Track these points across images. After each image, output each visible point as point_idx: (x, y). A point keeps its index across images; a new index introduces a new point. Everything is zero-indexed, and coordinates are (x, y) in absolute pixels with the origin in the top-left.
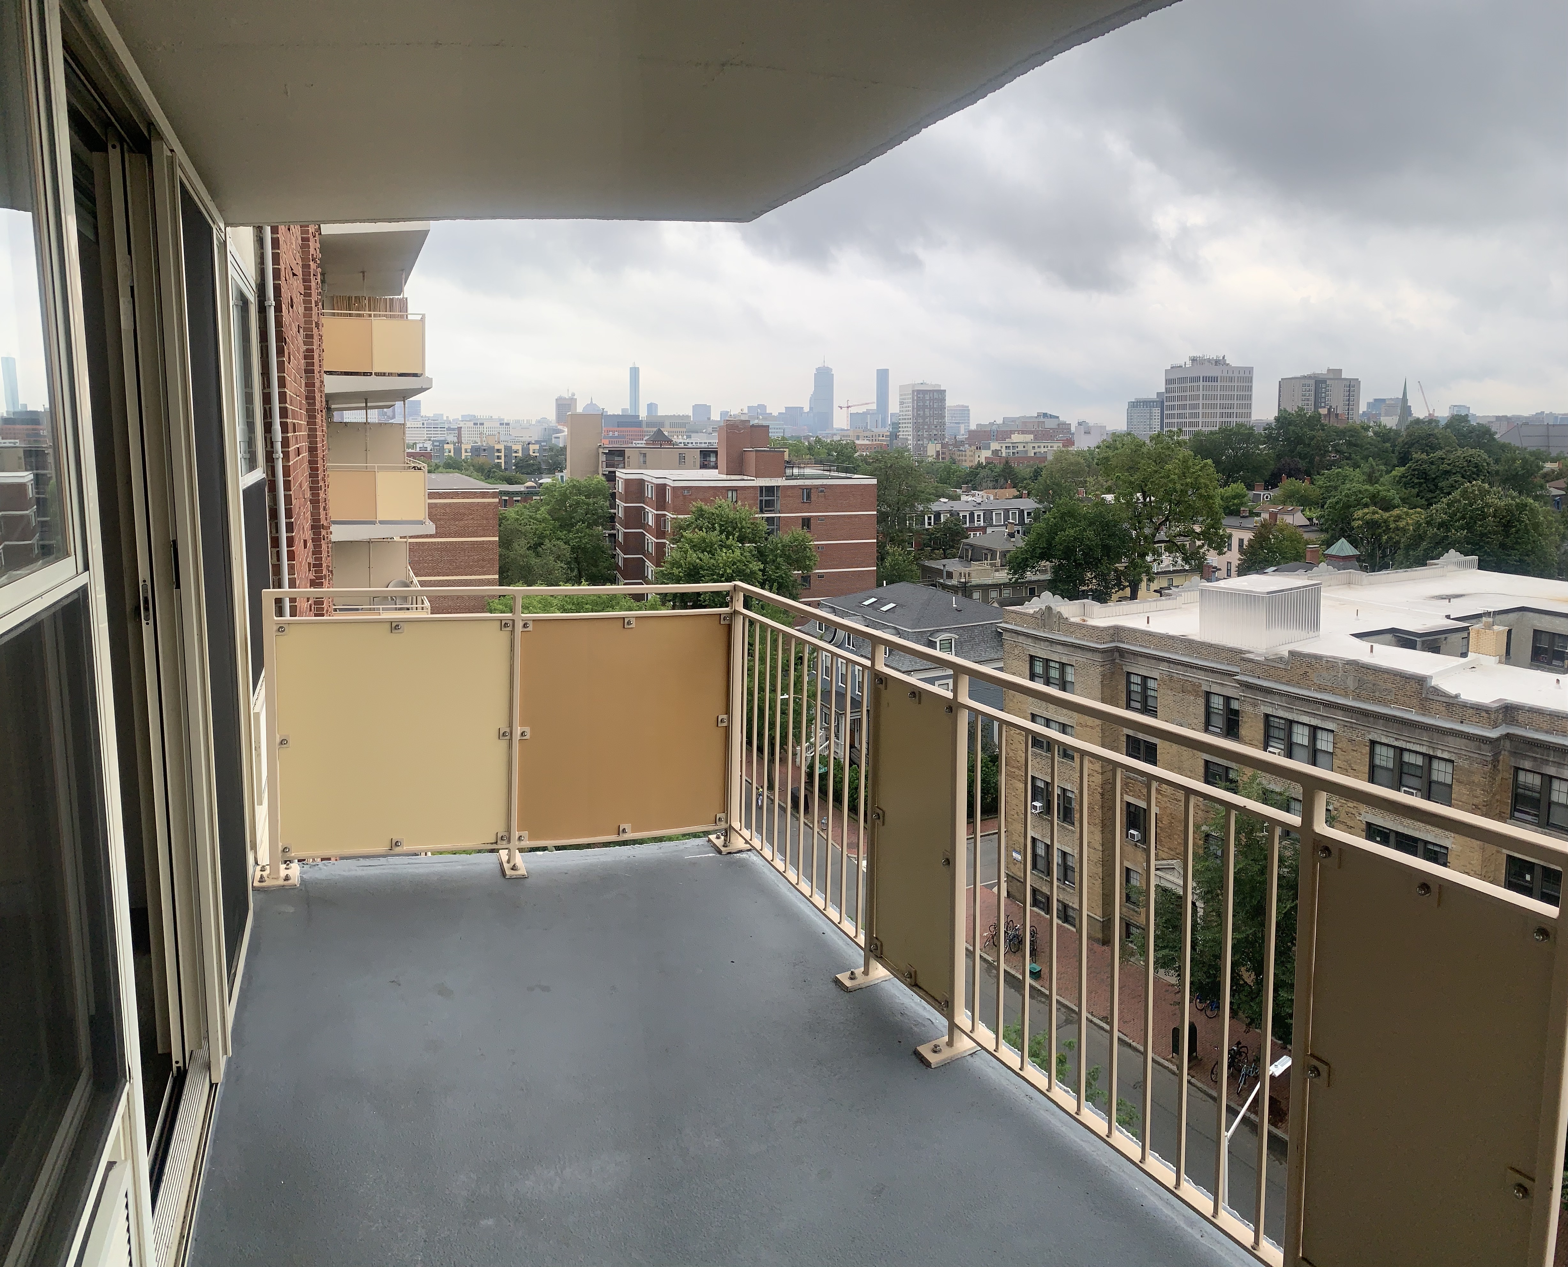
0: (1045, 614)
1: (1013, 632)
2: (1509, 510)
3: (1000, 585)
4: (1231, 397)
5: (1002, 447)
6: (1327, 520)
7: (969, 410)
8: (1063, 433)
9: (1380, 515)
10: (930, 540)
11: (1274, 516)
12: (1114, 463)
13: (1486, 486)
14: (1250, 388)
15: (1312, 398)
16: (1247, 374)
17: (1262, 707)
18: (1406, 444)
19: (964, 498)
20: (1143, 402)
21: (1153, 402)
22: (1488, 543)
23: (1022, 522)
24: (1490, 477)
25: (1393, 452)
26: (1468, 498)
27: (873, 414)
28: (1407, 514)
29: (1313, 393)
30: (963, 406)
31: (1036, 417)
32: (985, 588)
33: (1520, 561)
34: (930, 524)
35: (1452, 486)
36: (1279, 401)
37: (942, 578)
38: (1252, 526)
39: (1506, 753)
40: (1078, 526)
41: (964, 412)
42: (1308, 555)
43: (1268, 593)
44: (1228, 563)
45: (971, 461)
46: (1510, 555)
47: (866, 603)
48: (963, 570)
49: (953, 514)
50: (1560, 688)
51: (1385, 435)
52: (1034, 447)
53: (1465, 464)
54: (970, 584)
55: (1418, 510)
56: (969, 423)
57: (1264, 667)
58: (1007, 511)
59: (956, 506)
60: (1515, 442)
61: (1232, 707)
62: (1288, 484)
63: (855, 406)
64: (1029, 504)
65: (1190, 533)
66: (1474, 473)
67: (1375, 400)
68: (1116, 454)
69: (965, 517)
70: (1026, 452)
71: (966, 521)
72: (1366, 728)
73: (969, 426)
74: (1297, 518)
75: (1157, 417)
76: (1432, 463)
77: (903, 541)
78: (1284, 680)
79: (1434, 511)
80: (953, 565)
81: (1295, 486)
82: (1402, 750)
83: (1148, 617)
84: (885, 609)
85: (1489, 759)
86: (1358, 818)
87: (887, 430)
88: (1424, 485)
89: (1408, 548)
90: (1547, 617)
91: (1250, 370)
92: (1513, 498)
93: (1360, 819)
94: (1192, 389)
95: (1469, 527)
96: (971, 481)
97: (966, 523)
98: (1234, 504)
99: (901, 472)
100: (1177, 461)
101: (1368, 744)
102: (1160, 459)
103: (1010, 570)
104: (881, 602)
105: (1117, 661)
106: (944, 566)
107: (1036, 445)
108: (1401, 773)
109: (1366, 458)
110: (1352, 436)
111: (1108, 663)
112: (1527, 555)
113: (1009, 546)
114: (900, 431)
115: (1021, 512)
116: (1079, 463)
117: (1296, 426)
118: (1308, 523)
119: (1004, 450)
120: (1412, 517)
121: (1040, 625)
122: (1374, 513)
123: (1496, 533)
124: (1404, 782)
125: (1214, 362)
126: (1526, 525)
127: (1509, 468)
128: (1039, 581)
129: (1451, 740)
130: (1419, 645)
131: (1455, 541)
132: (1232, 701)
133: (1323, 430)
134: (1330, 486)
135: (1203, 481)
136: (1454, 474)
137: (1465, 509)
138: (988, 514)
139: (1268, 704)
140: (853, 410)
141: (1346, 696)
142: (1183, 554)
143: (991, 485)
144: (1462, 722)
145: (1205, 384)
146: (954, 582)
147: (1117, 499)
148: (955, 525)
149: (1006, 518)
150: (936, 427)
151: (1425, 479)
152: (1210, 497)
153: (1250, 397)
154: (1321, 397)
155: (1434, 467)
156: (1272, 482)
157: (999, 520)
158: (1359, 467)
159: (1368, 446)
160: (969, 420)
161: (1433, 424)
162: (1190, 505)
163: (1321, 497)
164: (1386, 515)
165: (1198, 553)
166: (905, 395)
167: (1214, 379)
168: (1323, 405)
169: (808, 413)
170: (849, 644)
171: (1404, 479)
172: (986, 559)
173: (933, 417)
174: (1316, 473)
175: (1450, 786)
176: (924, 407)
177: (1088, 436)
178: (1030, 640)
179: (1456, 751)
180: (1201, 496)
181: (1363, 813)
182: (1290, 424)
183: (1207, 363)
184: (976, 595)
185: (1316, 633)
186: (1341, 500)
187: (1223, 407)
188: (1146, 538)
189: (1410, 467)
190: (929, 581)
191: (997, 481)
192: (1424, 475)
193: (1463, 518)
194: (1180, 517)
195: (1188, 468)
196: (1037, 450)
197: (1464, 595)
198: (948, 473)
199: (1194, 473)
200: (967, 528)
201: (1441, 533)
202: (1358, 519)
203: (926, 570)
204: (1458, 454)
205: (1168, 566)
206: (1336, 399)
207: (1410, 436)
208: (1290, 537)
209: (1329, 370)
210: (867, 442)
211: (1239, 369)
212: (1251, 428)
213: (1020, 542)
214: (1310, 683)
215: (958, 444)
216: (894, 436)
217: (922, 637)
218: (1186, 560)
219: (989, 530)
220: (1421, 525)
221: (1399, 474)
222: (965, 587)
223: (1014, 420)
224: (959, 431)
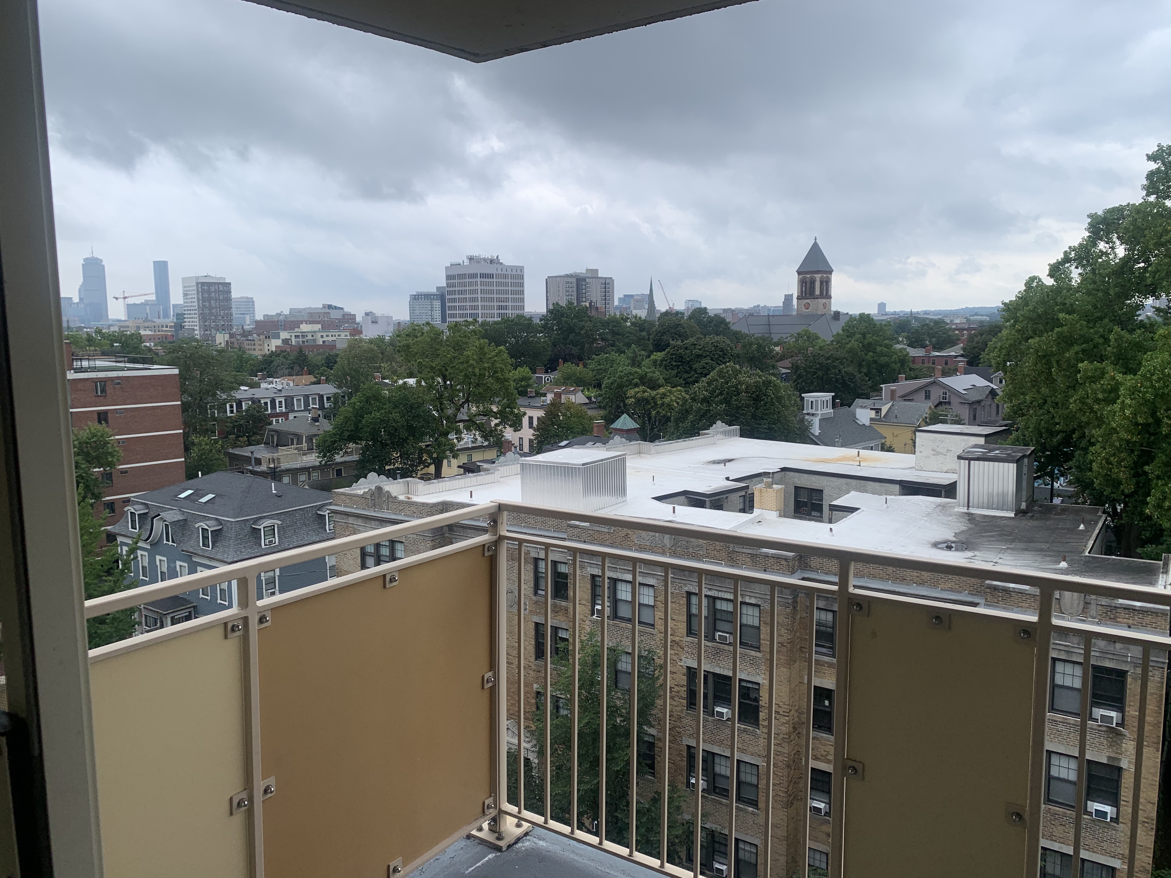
0: (376, 494)
1: (343, 514)
2: (757, 385)
3: (309, 468)
4: (506, 292)
5: (291, 336)
6: (604, 399)
7: (253, 302)
8: (348, 322)
9: (650, 393)
10: (234, 427)
11: (558, 395)
12: (415, 351)
13: (738, 366)
14: (522, 285)
15: (575, 294)
16: (519, 273)
17: (589, 569)
18: (659, 332)
19: (264, 385)
20: (424, 295)
21: (434, 295)
22: (743, 415)
23: (322, 407)
24: (736, 358)
25: (648, 340)
26: (723, 377)
27: (153, 304)
28: (670, 391)
29: (575, 289)
30: (247, 298)
31: (322, 309)
32: (294, 472)
33: (769, 429)
34: (232, 412)
35: (704, 368)
36: (547, 296)
37: (251, 465)
38: (539, 405)
39: (803, 595)
40: (382, 408)
41: (249, 303)
42: (595, 429)
43: (583, 465)
44: (520, 438)
45: (261, 350)
46: (760, 425)
47: (183, 495)
48: (269, 455)
49: (255, 401)
50: (833, 535)
51: (640, 325)
52: (322, 336)
53: (713, 348)
54: (278, 469)
55: (679, 388)
56: (254, 314)
57: (589, 532)
58: (306, 397)
59: (257, 393)
60: (745, 330)
61: (559, 571)
62: (566, 368)
63: (132, 297)
64: (328, 389)
65: (488, 413)
66: (720, 356)
67: (625, 296)
68: (417, 342)
69: (266, 403)
70: (315, 340)
71: (267, 408)
72: (682, 582)
73: (254, 316)
74: (578, 398)
75: (437, 309)
76: (686, 348)
77: (207, 430)
78: (607, 543)
79: (697, 389)
80: (261, 452)
81: (571, 369)
82: (715, 598)
83: (471, 492)
84: (204, 500)
85: (790, 601)
86: (679, 663)
87: (171, 320)
88: (681, 367)
89: (677, 421)
90: (805, 475)
91: (522, 269)
92: (760, 376)
93: (681, 664)
94: (471, 284)
95: (727, 401)
96: (265, 368)
97: (267, 410)
98: (522, 386)
99: (201, 361)
100: (474, 348)
101: (685, 596)
102: (458, 346)
103: (320, 453)
104: (198, 493)
105: (446, 535)
106: (252, 453)
107: (324, 334)
108: (715, 620)
109: (629, 345)
110: (615, 326)
111: (437, 537)
112: (773, 424)
113: (314, 431)
114: (185, 322)
115: (321, 397)
116: (372, 350)
117: (567, 317)
118: (587, 401)
119: (293, 339)
120: (675, 394)
121: (370, 505)
122: (644, 392)
123: (748, 406)
124: (718, 628)
125: (489, 261)
126: (772, 399)
127: (747, 352)
128: (345, 462)
129: (756, 586)
130: (708, 504)
131: (716, 413)
132: (559, 565)
133: (591, 321)
134: (600, 369)
135: (498, 365)
136: (705, 357)
137: (722, 387)
138: (289, 401)
139: (595, 566)
140: (130, 301)
141: (663, 554)
142: (482, 431)
143: (287, 372)
144: (765, 571)
145: (482, 280)
146: (263, 468)
147: (419, 382)
148: (258, 412)
149: (307, 404)
150: (223, 317)
151: (681, 361)
152: (507, 380)
153: (522, 292)
154: (582, 293)
155: (688, 351)
156: (551, 367)
157: (299, 405)
158: (624, 352)
159: (629, 335)
160: (254, 311)
161: (680, 315)
162: (488, 387)
163: (594, 378)
164: (653, 393)
165: (496, 430)
166: (188, 287)
167: (491, 276)
168: (584, 299)
169: (77, 303)
170: (168, 540)
171: (664, 362)
172: (292, 444)
173: (220, 308)
174: (586, 358)
175: (758, 628)
176: (210, 299)
177: (375, 325)
178: (360, 520)
179: (762, 596)
180: (498, 379)
181: (683, 659)
182: (562, 316)
183: (483, 262)
184: (286, 480)
185: (624, 499)
186: (615, 381)
187: (499, 300)
188: (448, 418)
189: (669, 352)
190: (236, 469)
191: (292, 368)
192: (681, 359)
193: (721, 394)
194: (479, 399)
195: (484, 354)
196: (325, 339)
197: (733, 460)
198: (241, 361)
199: (490, 358)
200: (269, 415)
201: (704, 407)
202: (631, 397)
203: (233, 458)
204: (707, 341)
205: (466, 443)
206: (595, 295)
207: (662, 326)
208: (577, 414)
209: (587, 270)
210: (150, 333)
211: (512, 268)
212: (530, 319)
213: (326, 426)
214: (631, 544)
215: (246, 334)
216: (179, 326)
217: (245, 525)
218: (485, 437)
219: (291, 416)
220: (687, 400)
221: (660, 358)
222: (275, 472)
223: (300, 311)
224: (245, 322)
